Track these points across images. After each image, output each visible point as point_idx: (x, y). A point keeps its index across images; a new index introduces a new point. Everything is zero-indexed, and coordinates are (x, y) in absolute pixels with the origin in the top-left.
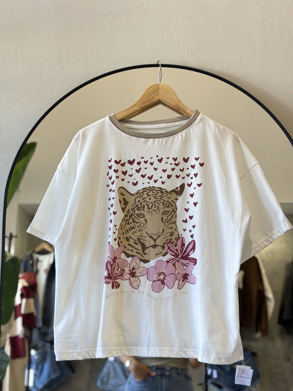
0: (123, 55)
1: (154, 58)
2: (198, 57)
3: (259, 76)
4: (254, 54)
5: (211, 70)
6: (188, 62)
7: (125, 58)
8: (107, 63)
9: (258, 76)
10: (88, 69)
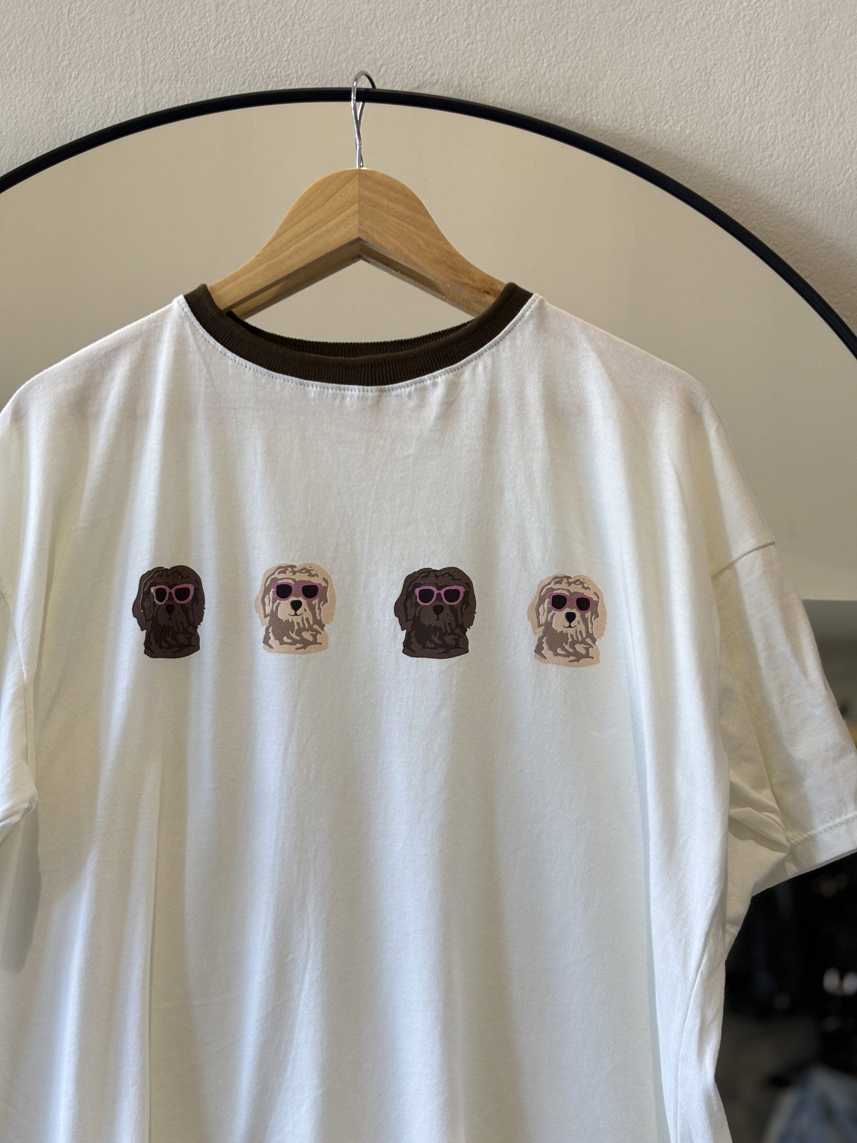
0: (212, 46)
1: (344, 64)
2: (529, 65)
3: (778, 158)
4: (762, 63)
5: (583, 123)
6: (486, 85)
7: (218, 57)
8: (139, 76)
9: (775, 155)
10: (56, 98)
